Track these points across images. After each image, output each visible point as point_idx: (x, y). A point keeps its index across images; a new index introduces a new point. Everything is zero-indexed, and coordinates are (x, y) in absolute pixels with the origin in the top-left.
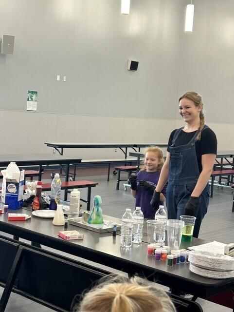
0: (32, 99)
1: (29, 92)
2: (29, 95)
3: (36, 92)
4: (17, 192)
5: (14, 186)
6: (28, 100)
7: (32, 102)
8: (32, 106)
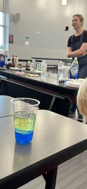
0: (27, 40)
1: (26, 37)
2: (26, 39)
3: (28, 38)
4: (4, 60)
5: (3, 57)
6: (26, 41)
7: (27, 42)
8: (27, 43)
